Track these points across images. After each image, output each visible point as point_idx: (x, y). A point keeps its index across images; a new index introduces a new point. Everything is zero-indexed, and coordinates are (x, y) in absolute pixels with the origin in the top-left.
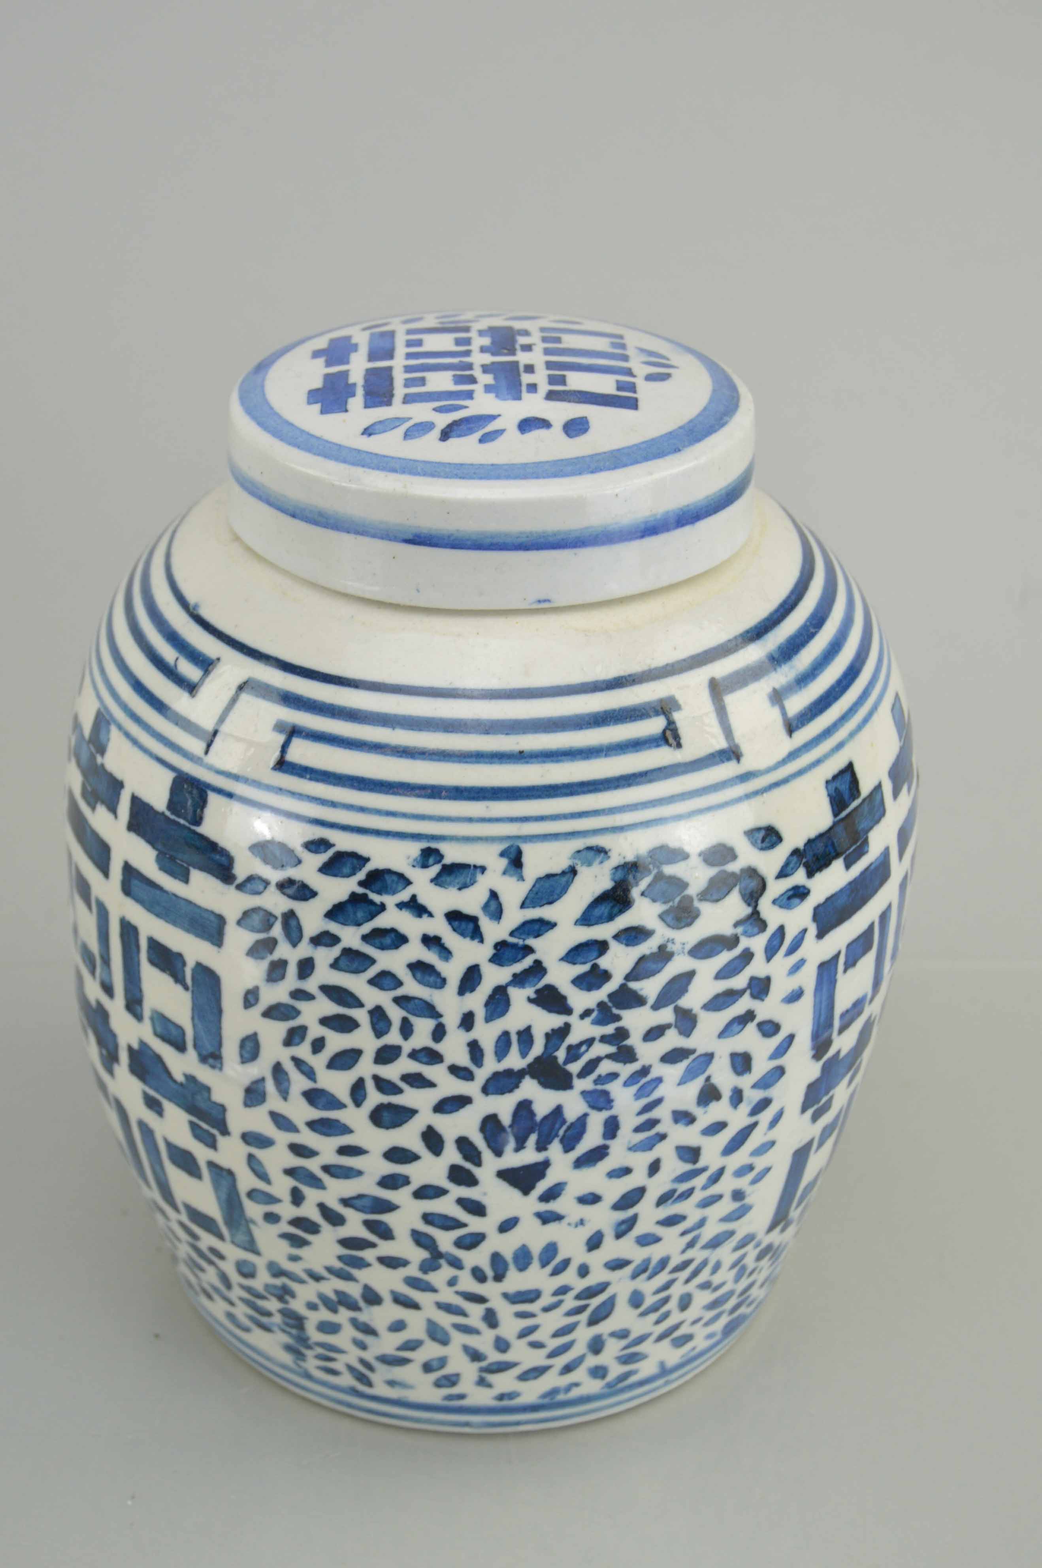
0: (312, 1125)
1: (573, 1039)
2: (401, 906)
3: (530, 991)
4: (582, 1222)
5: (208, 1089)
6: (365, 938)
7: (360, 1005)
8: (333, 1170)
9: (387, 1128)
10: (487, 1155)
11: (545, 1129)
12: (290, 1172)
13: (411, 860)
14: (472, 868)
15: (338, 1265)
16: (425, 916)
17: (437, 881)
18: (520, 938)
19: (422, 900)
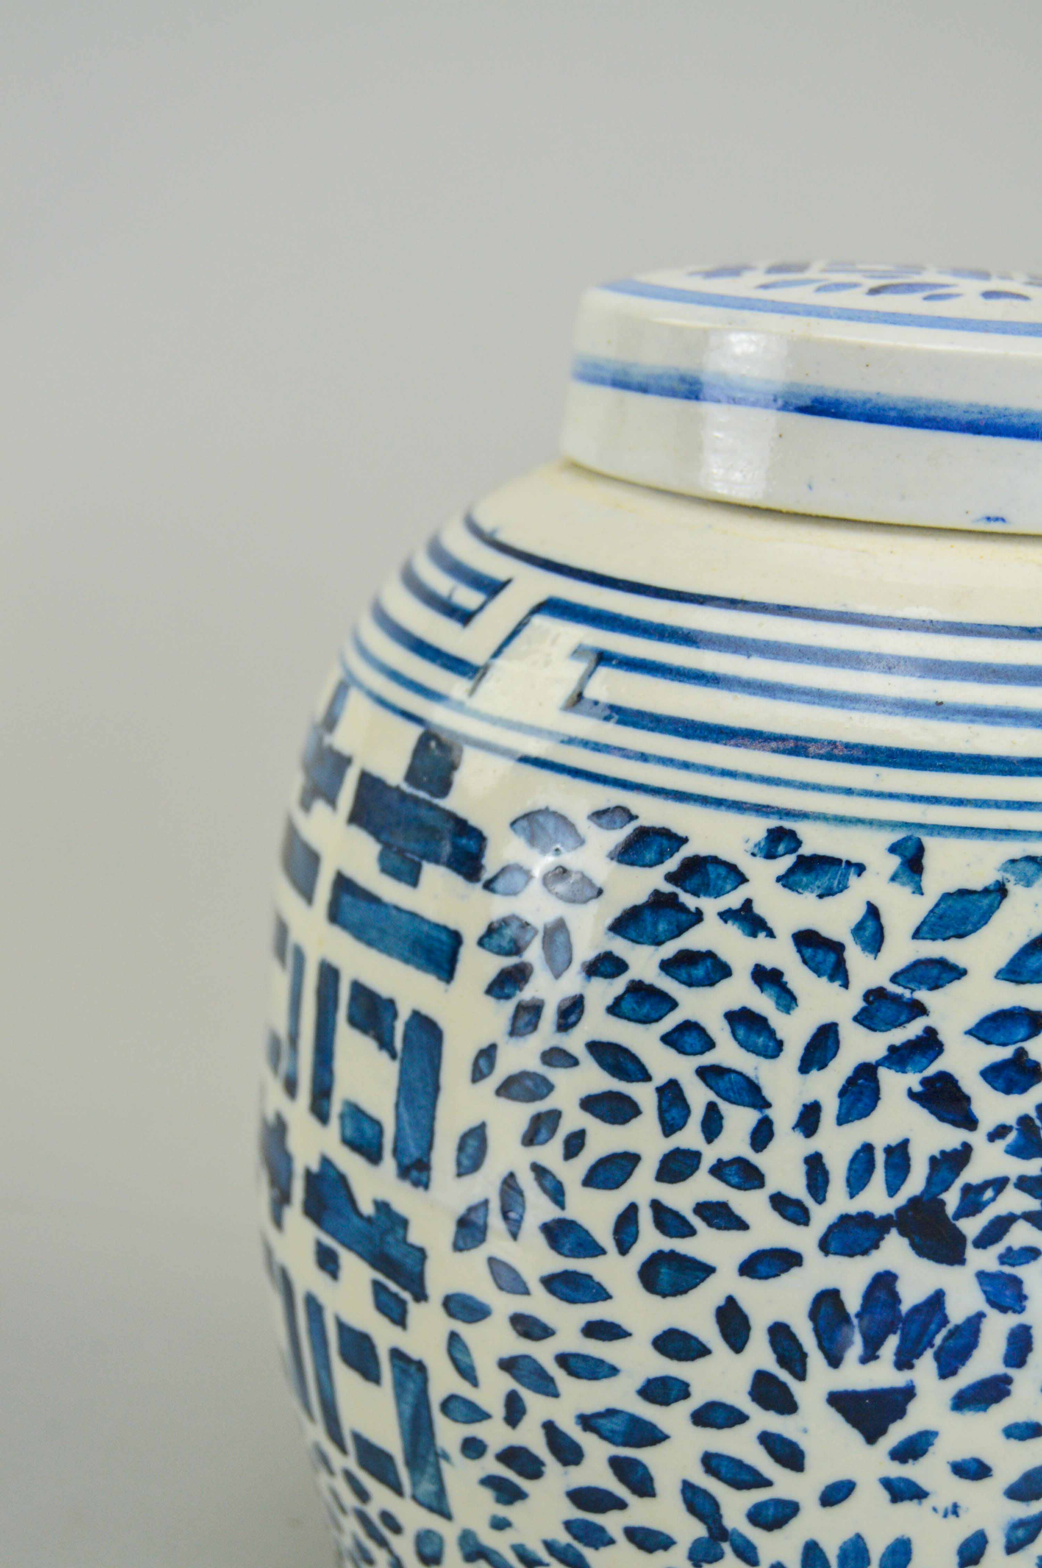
0: (552, 1283)
1: (973, 1174)
2: (726, 916)
3: (913, 1080)
4: (955, 1510)
5: (404, 1223)
6: (666, 966)
7: (645, 1076)
8: (572, 1362)
9: (664, 1296)
10: (816, 1360)
11: (914, 1329)
12: (508, 1365)
13: (751, 845)
14: (844, 864)
15: (564, 1538)
16: (762, 935)
17: (786, 880)
18: (905, 987)
19: (759, 909)
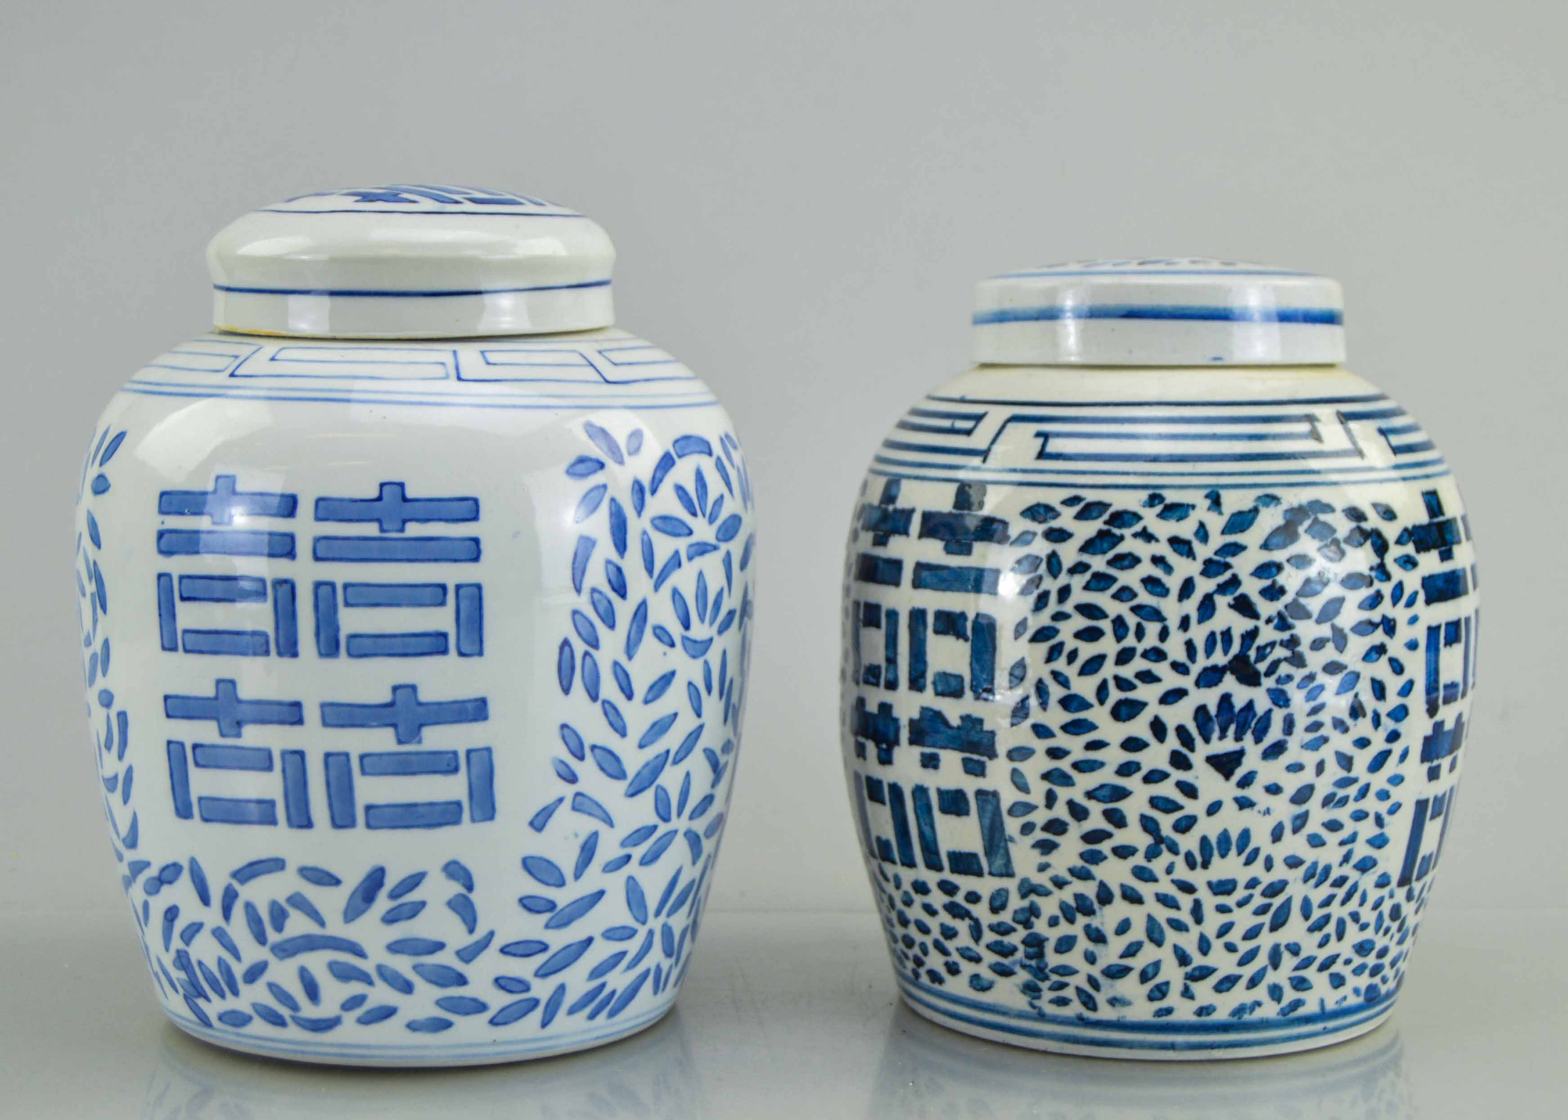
0: (1067, 728)
1: (1260, 641)
2: (1135, 535)
3: (1229, 599)
4: (1268, 812)
5: (980, 721)
6: (1110, 563)
7: (1104, 615)
8: (1081, 766)
9: (1124, 721)
10: (1199, 741)
11: (1241, 719)
12: (1046, 776)
13: (1142, 502)
14: (1186, 506)
15: (1079, 863)
16: (1153, 542)
17: (1161, 516)
18: (1221, 557)
19: (1151, 530)
